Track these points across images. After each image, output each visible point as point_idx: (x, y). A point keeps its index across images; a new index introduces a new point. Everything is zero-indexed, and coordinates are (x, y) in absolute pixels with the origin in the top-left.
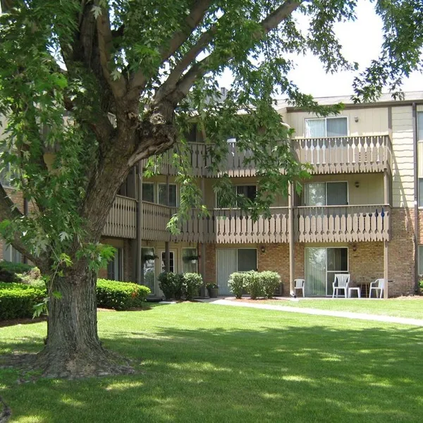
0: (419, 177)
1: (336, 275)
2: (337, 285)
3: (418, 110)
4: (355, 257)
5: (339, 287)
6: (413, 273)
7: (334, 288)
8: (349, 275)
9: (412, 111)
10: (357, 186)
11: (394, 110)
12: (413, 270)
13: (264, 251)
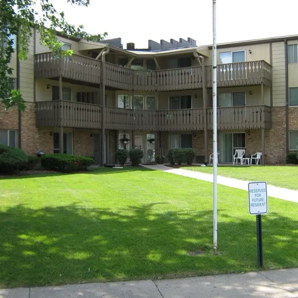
0: (289, 87)
1: (236, 150)
2: (236, 156)
3: (288, 44)
4: (250, 139)
5: (238, 158)
6: (285, 149)
7: (234, 158)
8: (244, 150)
9: (284, 45)
10: (251, 94)
11: (274, 45)
12: (286, 146)
13: (195, 136)
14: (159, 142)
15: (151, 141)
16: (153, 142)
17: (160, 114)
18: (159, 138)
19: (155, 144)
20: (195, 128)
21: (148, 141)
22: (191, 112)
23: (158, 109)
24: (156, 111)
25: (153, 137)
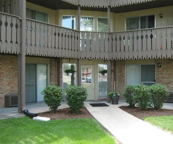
13: (160, 67)
14: (113, 74)
15: (103, 72)
16: (106, 74)
17: (114, 37)
18: (113, 69)
19: (108, 77)
20: (159, 56)
21: (100, 72)
22: (153, 33)
23: (112, 31)
24: (109, 33)
25: (105, 67)
